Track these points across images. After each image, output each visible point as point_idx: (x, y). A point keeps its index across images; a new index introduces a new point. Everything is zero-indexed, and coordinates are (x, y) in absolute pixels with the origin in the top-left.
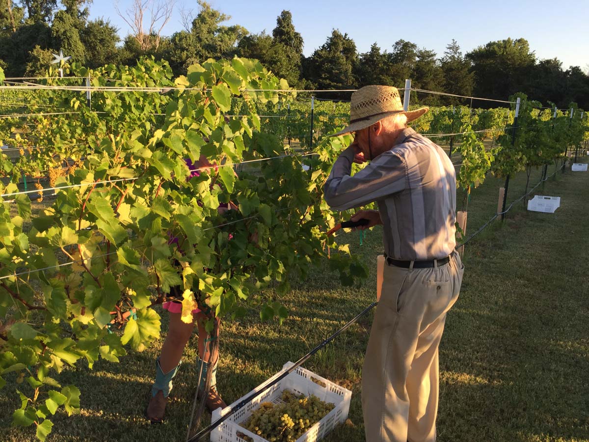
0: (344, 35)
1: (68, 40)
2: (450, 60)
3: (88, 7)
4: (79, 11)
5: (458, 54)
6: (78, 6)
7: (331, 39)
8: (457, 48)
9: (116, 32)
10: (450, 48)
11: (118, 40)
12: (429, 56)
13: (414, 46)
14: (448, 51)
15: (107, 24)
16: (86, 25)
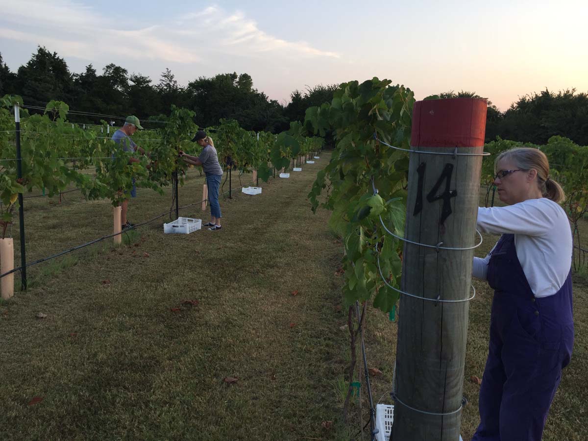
0: (53, 54)
2: (165, 88)
5: (173, 82)
7: (37, 56)
8: (172, 77)
10: (165, 76)
12: (145, 83)
13: (124, 71)
14: (163, 78)
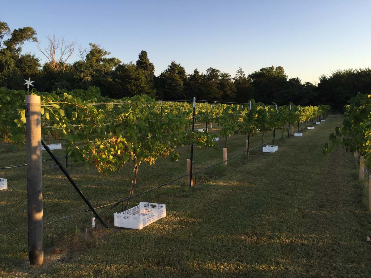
0: (178, 64)
1: (8, 66)
2: (238, 79)
3: (21, 46)
4: (15, 49)
5: (243, 76)
6: (14, 46)
7: (171, 66)
8: (242, 72)
9: (38, 61)
10: (239, 72)
11: (40, 66)
12: (227, 77)
13: (218, 71)
14: (237, 74)
15: (33, 57)
16: (20, 57)
